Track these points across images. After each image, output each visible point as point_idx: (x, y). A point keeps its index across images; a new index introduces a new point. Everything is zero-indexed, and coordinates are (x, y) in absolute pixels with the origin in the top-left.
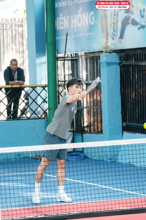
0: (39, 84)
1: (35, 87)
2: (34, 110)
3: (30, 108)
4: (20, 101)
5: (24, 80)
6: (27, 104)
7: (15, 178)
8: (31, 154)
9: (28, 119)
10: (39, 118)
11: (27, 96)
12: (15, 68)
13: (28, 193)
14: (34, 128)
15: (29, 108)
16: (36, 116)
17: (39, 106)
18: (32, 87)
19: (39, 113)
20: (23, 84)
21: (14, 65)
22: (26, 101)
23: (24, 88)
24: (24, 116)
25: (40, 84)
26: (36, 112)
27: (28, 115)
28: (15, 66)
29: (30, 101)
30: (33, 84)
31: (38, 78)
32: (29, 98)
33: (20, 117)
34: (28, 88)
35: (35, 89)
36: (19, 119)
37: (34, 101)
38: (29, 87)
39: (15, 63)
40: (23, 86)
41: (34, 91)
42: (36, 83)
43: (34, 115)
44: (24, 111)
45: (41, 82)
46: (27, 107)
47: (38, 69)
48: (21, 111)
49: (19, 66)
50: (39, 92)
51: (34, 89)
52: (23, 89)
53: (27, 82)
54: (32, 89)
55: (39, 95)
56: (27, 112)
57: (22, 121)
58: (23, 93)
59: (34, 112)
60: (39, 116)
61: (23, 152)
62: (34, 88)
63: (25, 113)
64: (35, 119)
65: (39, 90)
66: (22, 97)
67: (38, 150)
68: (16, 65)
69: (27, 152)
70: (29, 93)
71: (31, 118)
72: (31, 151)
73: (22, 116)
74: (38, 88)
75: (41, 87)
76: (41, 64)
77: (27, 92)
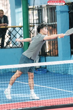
1: (15, 28)
2: (15, 42)
4: (6, 36)
5: (8, 23)
6: (10, 38)
7: (3, 85)
8: (13, 70)
9: (11, 48)
10: (18, 47)
11: (10, 33)
14: (15, 54)
15: (11, 41)
16: (16, 46)
18: (13, 28)
19: (18, 44)
22: (9, 37)
24: (8, 46)
25: (18, 25)
27: (11, 45)
29: (12, 36)
30: (14, 26)
31: (17, 22)
33: (5, 47)
34: (10, 28)
35: (15, 29)
37: (14, 36)
38: (11, 28)
40: (7, 27)
41: (14, 30)
42: (16, 25)
43: (15, 46)
44: (8, 43)
47: (17, 16)
48: (6, 43)
50: (17, 31)
51: (14, 29)
52: (7, 29)
53: (10, 25)
55: (17, 32)
56: (10, 44)
57: (7, 49)
59: (15, 44)
60: (18, 46)
62: (14, 28)
63: (9, 44)
64: (15, 48)
65: (17, 29)
66: (7, 34)
67: (18, 67)
69: (11, 69)
70: (11, 31)
71: (13, 47)
72: (13, 68)
73: (7, 46)
74: (17, 28)
75: (19, 27)
76: (18, 12)
77: (10, 31)
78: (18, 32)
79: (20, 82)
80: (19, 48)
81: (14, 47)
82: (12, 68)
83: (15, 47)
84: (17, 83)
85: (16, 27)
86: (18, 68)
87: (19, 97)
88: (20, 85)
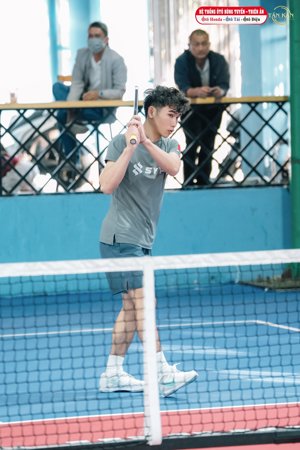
0: (267, 94)
1: (257, 103)
2: (254, 164)
3: (243, 159)
4: (218, 140)
6: (236, 147)
7: (197, 333)
8: (238, 273)
9: (239, 185)
10: (268, 185)
12: (201, 52)
13: (232, 372)
14: (253, 210)
15: (239, 158)
16: (259, 179)
17: (267, 153)
18: (249, 104)
19: (267, 171)
20: (225, 95)
21: (198, 44)
23: (228, 104)
24: (228, 178)
25: (270, 94)
26: (258, 169)
27: (239, 176)
28: (201, 48)
29: (245, 139)
30: (252, 96)
31: (265, 79)
32: (243, 133)
33: (216, 183)
34: (239, 106)
35: (258, 108)
36: (214, 186)
37: (253, 139)
38: (242, 103)
39: (200, 38)
40: (224, 100)
41: (253, 113)
42: (261, 92)
43: (254, 178)
44: (227, 167)
45: (273, 90)
46: (235, 154)
47: (266, 55)
48: (220, 166)
49: (213, 48)
50: (267, 118)
51: (253, 109)
53: (236, 89)
54: (248, 109)
55: (267, 123)
56: (236, 169)
57: (223, 190)
58: (226, 119)
59: (254, 169)
60: (268, 179)
61: (218, 268)
62: (253, 105)
63: (231, 170)
64: (257, 186)
65: (266, 109)
66: (223, 130)
67: (258, 263)
68: (206, 43)
69: (230, 269)
70: (242, 118)
71: (245, 184)
72: (240, 267)
73: (222, 179)
74: (265, 105)
75: (272, 102)
76: (273, 41)
77: (235, 116)
78: (271, 123)
79: (269, 324)
80: (270, 188)
81: (253, 184)
82: (236, 264)
83: (257, 181)
84: (256, 325)
85: (262, 102)
86: (261, 266)
87: (262, 383)
88: (268, 335)
